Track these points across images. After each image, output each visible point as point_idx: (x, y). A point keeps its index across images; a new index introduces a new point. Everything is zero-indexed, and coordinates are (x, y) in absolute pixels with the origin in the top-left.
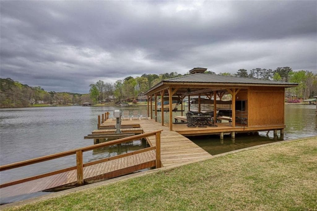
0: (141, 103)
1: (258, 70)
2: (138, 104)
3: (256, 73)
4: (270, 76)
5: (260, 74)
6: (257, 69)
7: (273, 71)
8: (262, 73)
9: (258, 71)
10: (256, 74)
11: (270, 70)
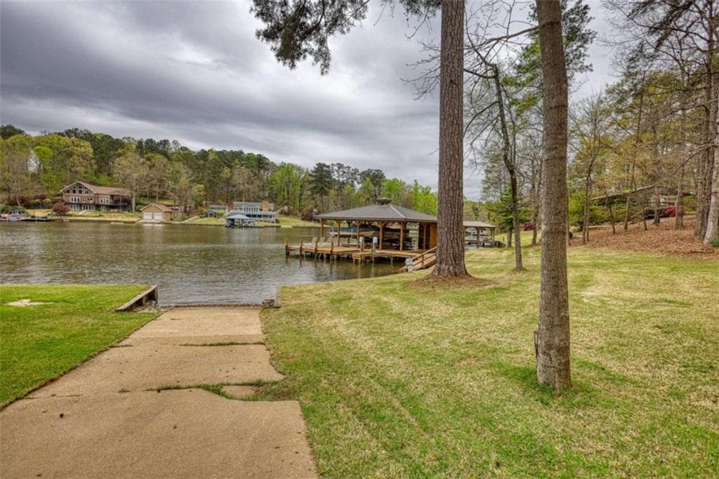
0: (81, 213)
1: (340, 166)
2: (71, 215)
3: (337, 171)
4: (356, 179)
5: (341, 173)
6: (338, 164)
7: (360, 172)
8: (344, 172)
9: (339, 168)
10: (336, 173)
11: (356, 169)
